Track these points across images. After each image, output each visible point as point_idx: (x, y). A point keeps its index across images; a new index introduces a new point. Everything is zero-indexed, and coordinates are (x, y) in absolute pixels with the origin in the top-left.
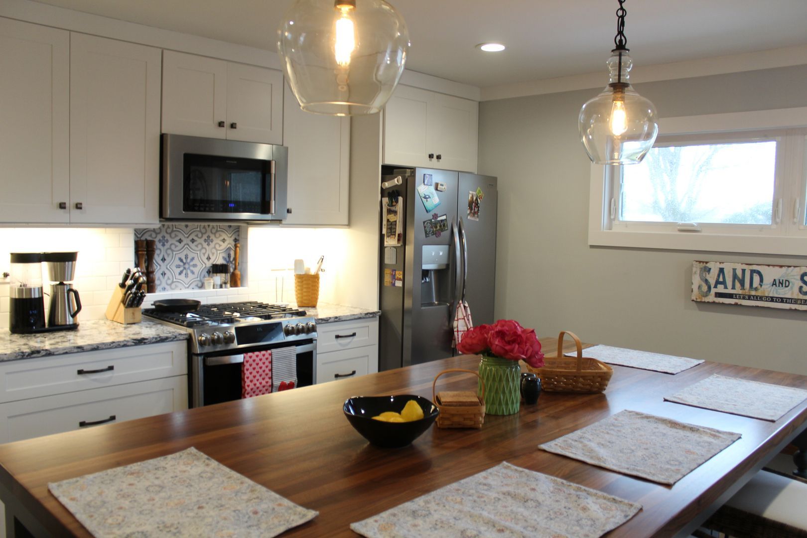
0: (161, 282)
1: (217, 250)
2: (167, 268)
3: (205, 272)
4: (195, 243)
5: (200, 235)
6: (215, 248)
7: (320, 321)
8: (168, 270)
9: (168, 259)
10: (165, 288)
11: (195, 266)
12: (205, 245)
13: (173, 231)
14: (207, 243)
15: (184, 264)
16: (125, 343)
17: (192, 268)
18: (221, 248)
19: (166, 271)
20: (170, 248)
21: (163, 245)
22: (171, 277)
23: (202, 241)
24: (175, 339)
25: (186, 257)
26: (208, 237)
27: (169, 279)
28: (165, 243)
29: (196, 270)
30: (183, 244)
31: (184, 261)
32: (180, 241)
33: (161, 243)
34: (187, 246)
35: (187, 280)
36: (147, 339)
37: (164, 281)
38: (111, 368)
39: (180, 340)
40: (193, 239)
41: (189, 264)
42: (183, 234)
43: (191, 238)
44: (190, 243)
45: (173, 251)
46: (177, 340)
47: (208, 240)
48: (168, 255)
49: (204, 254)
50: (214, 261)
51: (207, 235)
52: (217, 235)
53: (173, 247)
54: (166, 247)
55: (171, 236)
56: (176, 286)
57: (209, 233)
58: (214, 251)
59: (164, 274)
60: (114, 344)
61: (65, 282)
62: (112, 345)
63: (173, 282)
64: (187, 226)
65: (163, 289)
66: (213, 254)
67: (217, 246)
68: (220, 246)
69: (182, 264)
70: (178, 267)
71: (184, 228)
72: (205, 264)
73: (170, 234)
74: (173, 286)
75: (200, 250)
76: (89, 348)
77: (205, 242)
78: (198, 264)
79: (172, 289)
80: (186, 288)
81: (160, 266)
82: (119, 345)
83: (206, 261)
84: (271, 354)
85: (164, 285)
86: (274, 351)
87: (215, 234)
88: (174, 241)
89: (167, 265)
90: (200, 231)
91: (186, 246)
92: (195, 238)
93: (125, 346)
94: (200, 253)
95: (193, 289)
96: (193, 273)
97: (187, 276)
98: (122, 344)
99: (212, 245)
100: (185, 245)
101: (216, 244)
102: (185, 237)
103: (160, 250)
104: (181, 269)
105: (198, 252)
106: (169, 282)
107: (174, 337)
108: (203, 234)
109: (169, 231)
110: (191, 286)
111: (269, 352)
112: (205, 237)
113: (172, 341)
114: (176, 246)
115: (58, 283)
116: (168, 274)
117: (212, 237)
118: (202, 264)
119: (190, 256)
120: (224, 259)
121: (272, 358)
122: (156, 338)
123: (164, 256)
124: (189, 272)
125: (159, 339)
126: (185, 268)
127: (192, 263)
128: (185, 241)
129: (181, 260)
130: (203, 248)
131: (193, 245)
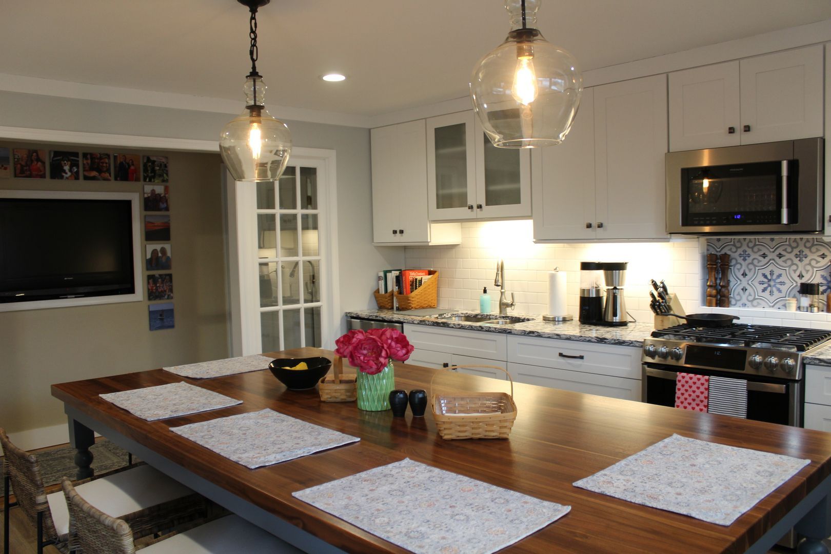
0: (741, 297)
1: (813, 267)
2: (748, 284)
3: (795, 291)
4: (783, 259)
5: (789, 250)
6: (810, 264)
7: (817, 362)
8: (750, 285)
9: (750, 275)
10: (745, 305)
11: (782, 283)
12: (796, 261)
13: (755, 245)
14: (799, 258)
15: (769, 280)
16: (590, 339)
17: (778, 286)
18: (819, 265)
19: (748, 287)
20: (752, 263)
21: (745, 260)
22: (752, 294)
23: (792, 256)
24: (631, 345)
25: (772, 273)
26: (800, 252)
27: (750, 295)
28: (747, 258)
29: (784, 288)
30: (767, 259)
31: (769, 277)
32: (764, 256)
33: (742, 258)
34: (773, 261)
35: (772, 298)
36: (607, 339)
37: (744, 297)
38: (581, 357)
39: (636, 346)
40: (780, 254)
41: (774, 280)
42: (768, 249)
43: (777, 252)
44: (777, 259)
45: (755, 266)
46: (633, 346)
47: (800, 256)
48: (750, 270)
49: (795, 271)
50: (808, 280)
51: (798, 249)
52: (814, 249)
53: (755, 262)
54: (747, 262)
55: (753, 251)
56: (759, 304)
57: (801, 247)
58: (809, 268)
59: (744, 290)
60: (582, 338)
61: (618, 287)
62: (580, 338)
63: (755, 299)
64: (772, 240)
65: (743, 304)
66: (807, 271)
67: (813, 263)
68: (818, 262)
69: (766, 280)
70: (761, 283)
71: (769, 242)
72: (797, 283)
73: (752, 248)
74: (755, 303)
75: (790, 266)
76: (564, 337)
77: (797, 257)
78: (787, 281)
79: (754, 306)
80: (770, 307)
81: (741, 280)
82: (585, 339)
83: (797, 279)
84: (708, 381)
85: (744, 300)
86: (712, 377)
87: (810, 248)
88: (757, 256)
89: (748, 281)
90: (790, 245)
91: (771, 262)
92: (783, 253)
93: (589, 341)
94: (789, 270)
95: (779, 308)
96: (780, 291)
97: (771, 293)
98: (588, 339)
99: (806, 261)
100: (770, 260)
101: (812, 259)
102: (770, 252)
103: (741, 264)
104: (765, 285)
105: (787, 269)
106: (751, 298)
107: (631, 342)
108: (793, 248)
109: (751, 245)
110: (777, 306)
111: (707, 377)
112: (796, 251)
113: (628, 345)
114: (759, 261)
115: (612, 287)
116: (749, 290)
117: (806, 251)
118: (790, 280)
119: (777, 272)
120: (823, 276)
121: (709, 386)
122: (615, 340)
123: (744, 271)
124: (774, 289)
125: (617, 341)
126: (769, 286)
127: (778, 281)
128: (770, 256)
129: (765, 276)
130: (793, 264)
131: (780, 261)
